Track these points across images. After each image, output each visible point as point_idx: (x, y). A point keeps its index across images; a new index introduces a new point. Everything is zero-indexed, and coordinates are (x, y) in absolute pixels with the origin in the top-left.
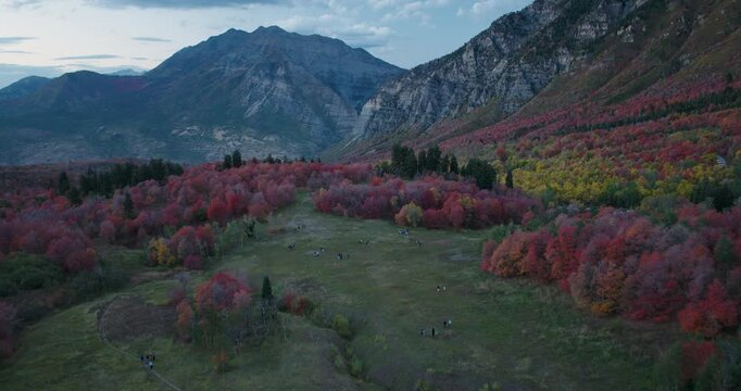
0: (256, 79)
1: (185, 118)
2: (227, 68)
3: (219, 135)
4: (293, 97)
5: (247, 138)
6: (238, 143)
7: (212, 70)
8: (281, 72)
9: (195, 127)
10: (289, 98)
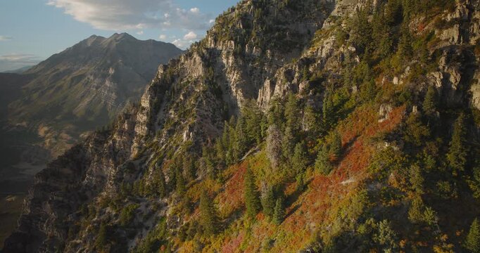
0: (92, 78)
1: (22, 114)
2: (76, 67)
3: (41, 132)
4: (117, 94)
5: (64, 135)
6: (54, 141)
7: (62, 69)
8: (111, 71)
9: (24, 124)
10: (113, 95)
